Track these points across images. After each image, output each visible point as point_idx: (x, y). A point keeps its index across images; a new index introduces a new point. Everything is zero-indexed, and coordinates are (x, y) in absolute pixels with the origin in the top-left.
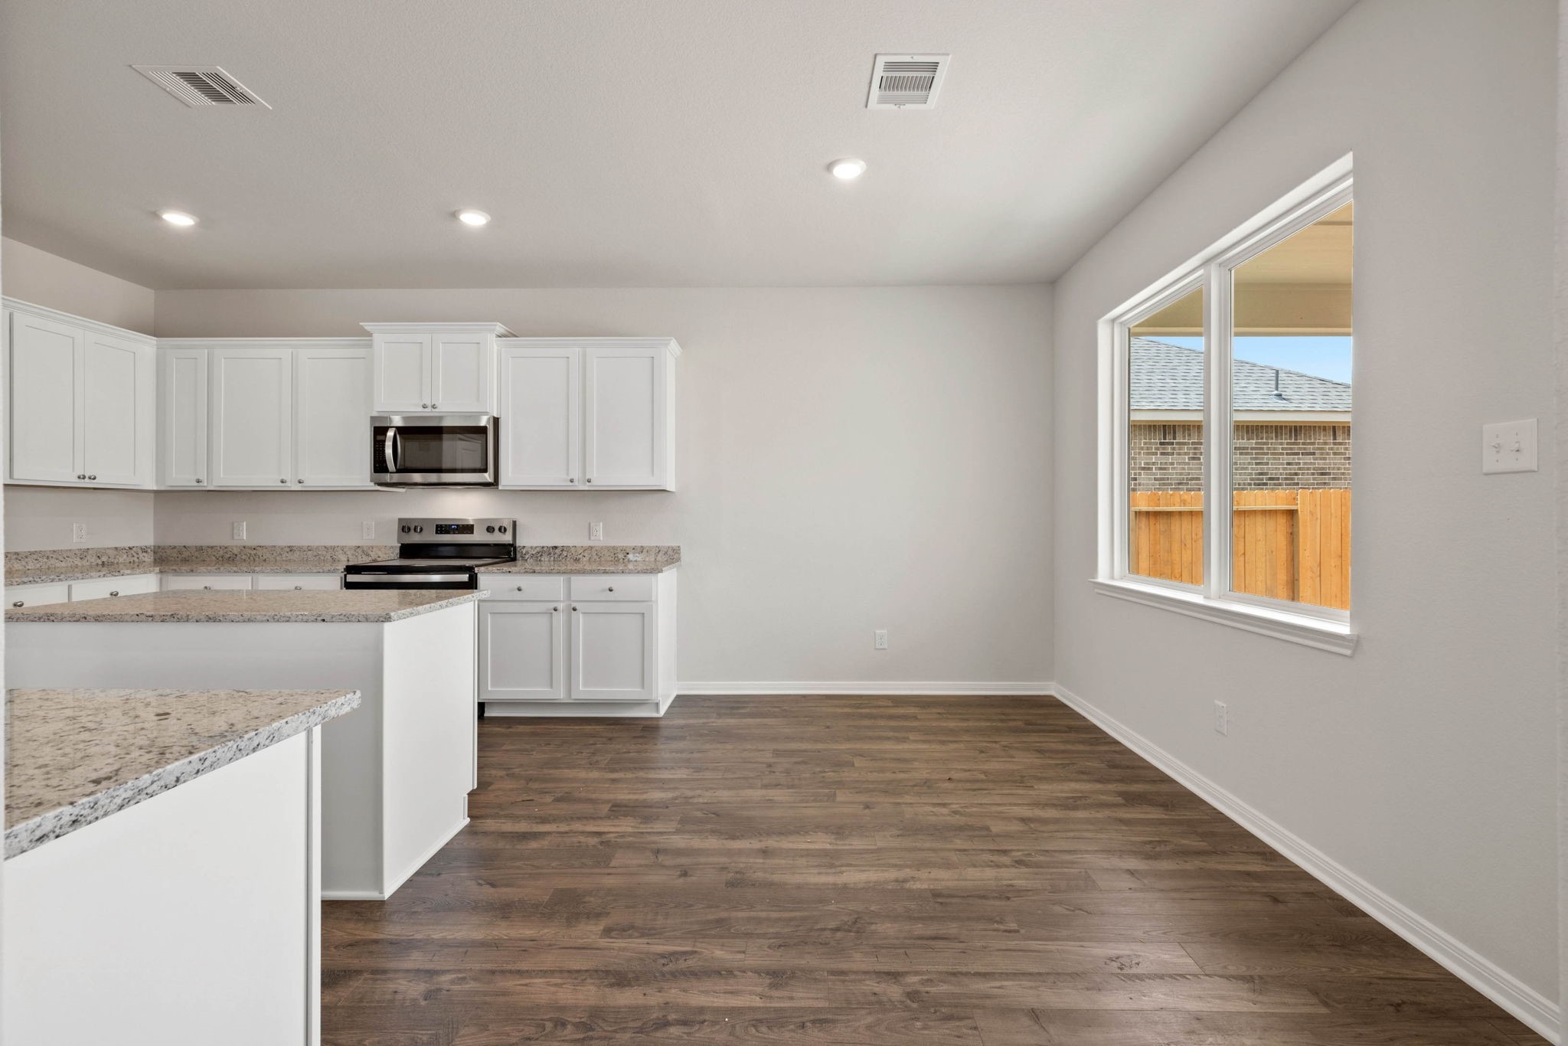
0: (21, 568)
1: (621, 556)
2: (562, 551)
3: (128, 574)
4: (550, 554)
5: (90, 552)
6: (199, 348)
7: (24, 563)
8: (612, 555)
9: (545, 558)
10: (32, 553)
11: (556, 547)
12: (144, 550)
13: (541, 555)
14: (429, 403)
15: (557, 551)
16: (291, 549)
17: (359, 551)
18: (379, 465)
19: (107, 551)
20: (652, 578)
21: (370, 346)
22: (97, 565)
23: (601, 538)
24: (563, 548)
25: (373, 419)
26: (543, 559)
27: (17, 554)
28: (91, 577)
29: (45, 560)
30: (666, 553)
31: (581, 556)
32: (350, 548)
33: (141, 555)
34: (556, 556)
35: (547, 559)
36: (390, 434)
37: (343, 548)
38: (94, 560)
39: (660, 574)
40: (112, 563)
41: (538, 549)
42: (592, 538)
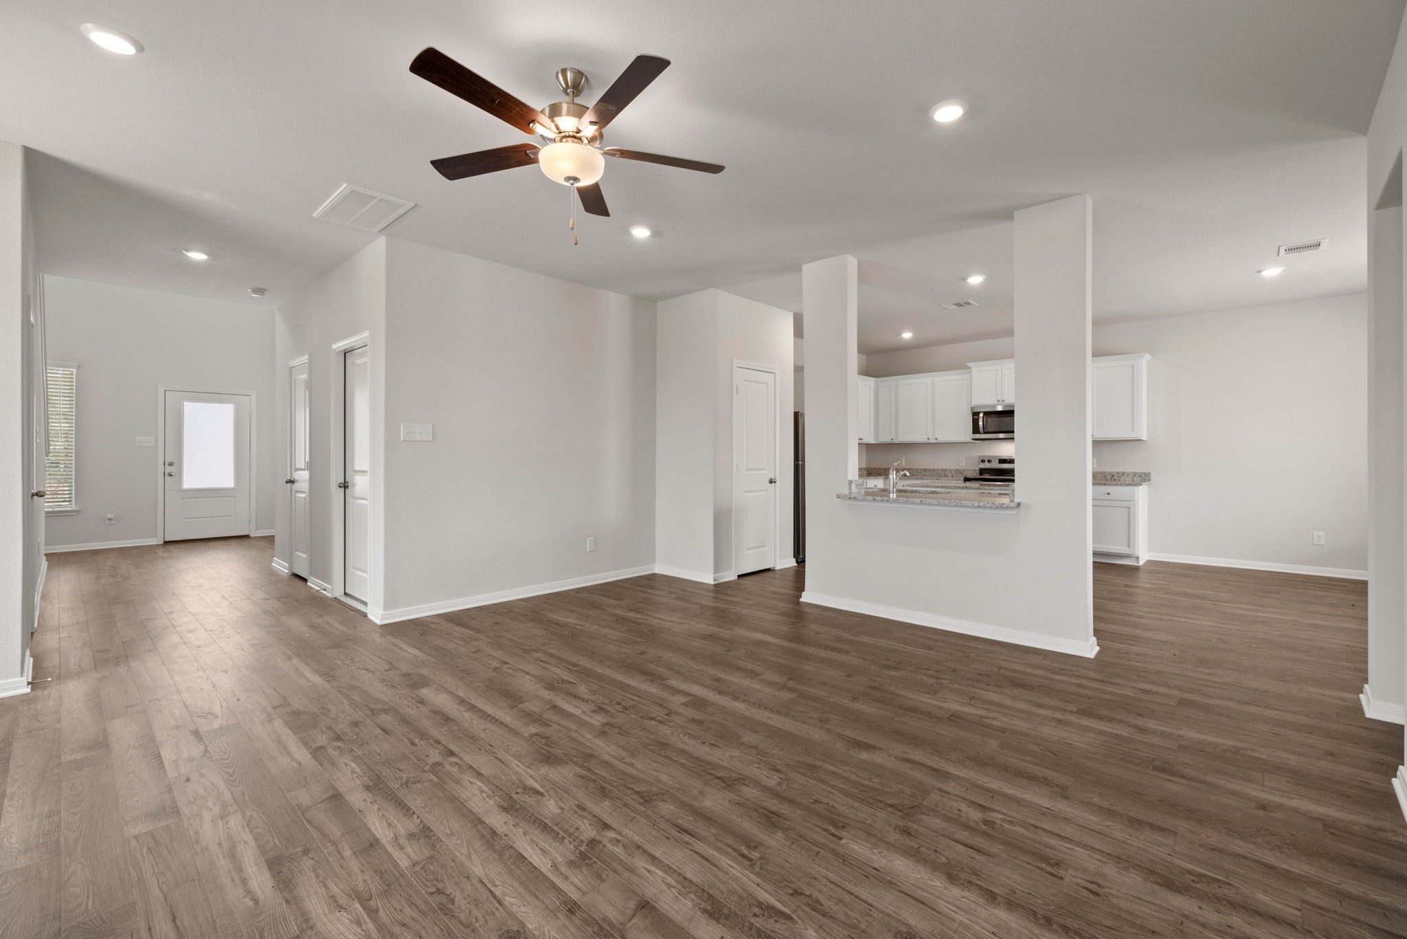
6: (890, 381)
14: (1000, 399)
16: (925, 470)
18: (976, 430)
20: (1136, 488)
21: (970, 372)
25: (972, 408)
30: (1140, 476)
32: (953, 470)
36: (981, 415)
37: (950, 470)
39: (1140, 487)
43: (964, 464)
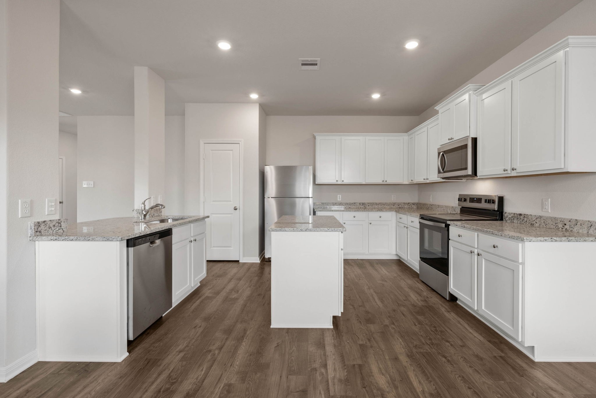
0: (377, 207)
1: (560, 226)
2: (524, 217)
3: (384, 211)
4: (518, 219)
5: (396, 204)
7: (378, 206)
8: (554, 224)
9: (515, 221)
10: (380, 203)
11: (521, 215)
12: (414, 204)
13: (514, 219)
15: (521, 217)
19: (401, 204)
22: (398, 208)
23: (549, 212)
24: (525, 216)
26: (514, 221)
27: (376, 203)
28: (373, 211)
29: (383, 205)
31: (535, 222)
33: (412, 206)
34: (521, 220)
35: (516, 222)
38: (397, 206)
40: (403, 208)
41: (512, 215)
42: (543, 210)
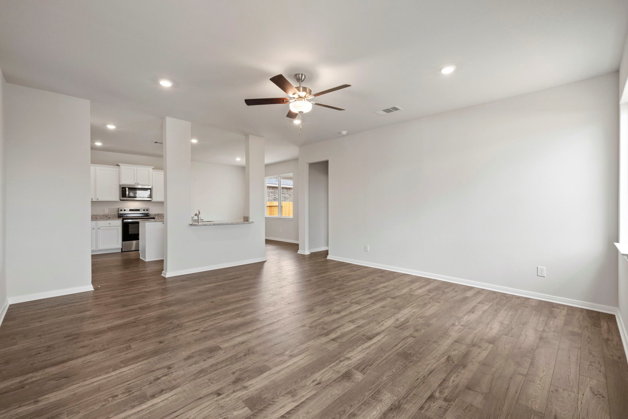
17: (105, 216)
32: (102, 215)
37: (99, 215)
43: (108, 212)
